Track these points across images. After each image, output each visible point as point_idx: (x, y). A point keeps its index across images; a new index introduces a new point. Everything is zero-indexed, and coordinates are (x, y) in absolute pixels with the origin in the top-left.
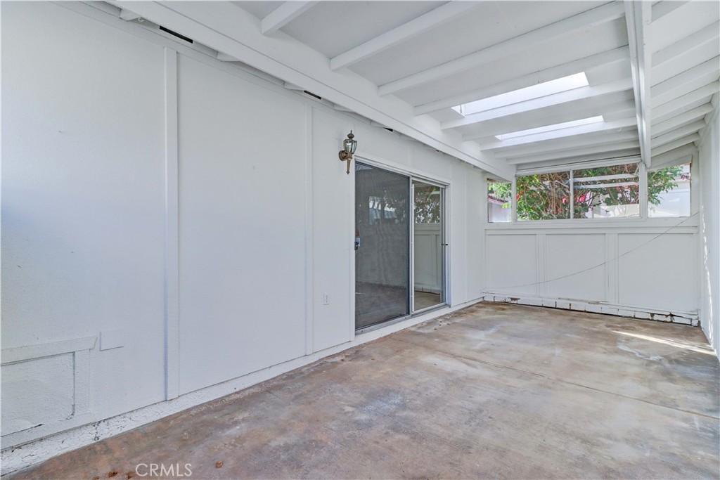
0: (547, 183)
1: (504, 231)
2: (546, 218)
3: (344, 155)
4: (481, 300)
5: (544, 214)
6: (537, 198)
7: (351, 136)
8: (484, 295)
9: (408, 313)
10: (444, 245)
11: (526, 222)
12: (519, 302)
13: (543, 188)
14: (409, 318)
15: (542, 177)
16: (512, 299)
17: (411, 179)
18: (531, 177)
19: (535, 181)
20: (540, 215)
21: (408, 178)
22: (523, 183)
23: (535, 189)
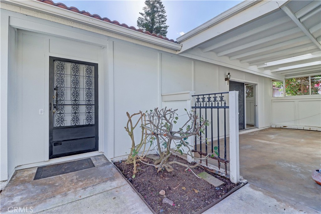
0: (299, 81)
1: (279, 100)
2: (299, 95)
3: (226, 79)
4: (270, 127)
5: (298, 93)
6: (295, 86)
7: (229, 74)
8: (272, 125)
9: (244, 129)
10: (255, 106)
11: (290, 97)
12: (287, 127)
13: (297, 83)
14: (245, 130)
15: (297, 79)
16: (284, 126)
17: (245, 84)
18: (292, 79)
19: (294, 80)
20: (296, 94)
21: (244, 83)
22: (288, 82)
23: (293, 83)
